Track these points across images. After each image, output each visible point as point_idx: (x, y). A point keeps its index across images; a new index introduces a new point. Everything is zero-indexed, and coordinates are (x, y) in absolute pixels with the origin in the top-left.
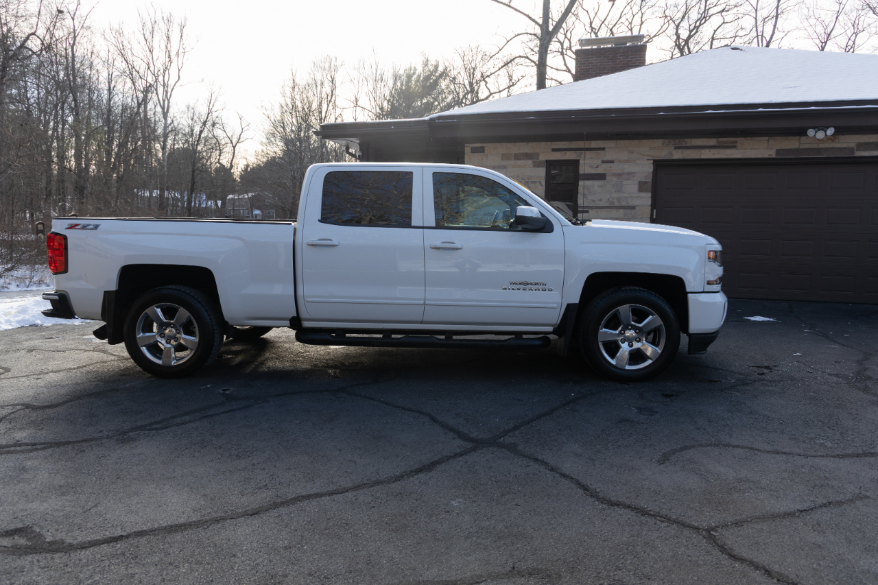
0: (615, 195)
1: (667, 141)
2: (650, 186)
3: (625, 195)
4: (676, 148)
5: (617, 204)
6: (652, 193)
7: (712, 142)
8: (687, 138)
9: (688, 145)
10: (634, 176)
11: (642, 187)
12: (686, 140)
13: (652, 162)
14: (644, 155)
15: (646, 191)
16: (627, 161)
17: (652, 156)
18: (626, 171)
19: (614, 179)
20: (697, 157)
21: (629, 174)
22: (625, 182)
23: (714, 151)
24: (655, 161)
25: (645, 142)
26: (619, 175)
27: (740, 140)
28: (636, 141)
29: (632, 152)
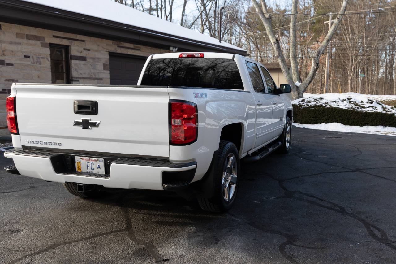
0: (92, 71)
1: (114, 42)
2: (108, 66)
3: (98, 71)
4: (118, 47)
5: (94, 76)
6: (110, 71)
7: (131, 46)
8: (122, 42)
9: (123, 46)
10: (101, 60)
11: (105, 68)
12: (122, 43)
13: (108, 53)
14: (104, 48)
15: (107, 70)
16: (97, 51)
17: (108, 50)
18: (97, 56)
19: (91, 61)
20: (127, 53)
21: (98, 58)
22: (97, 63)
23: (133, 51)
24: (109, 52)
25: (104, 40)
26: (93, 59)
27: (142, 47)
28: (100, 39)
29: (99, 46)
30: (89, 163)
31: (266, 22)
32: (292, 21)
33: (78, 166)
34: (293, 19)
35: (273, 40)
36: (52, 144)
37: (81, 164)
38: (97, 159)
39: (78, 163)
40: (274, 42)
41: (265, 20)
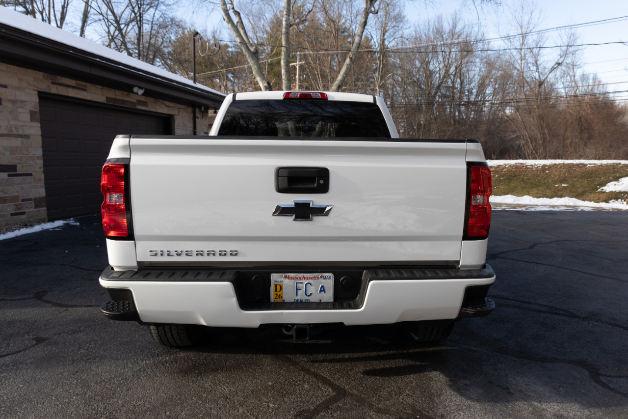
0: (12, 123)
1: (46, 75)
2: (38, 115)
3: (21, 123)
4: (53, 83)
5: (15, 132)
6: (41, 123)
7: (73, 82)
8: (59, 75)
9: (60, 82)
10: (26, 105)
11: (32, 119)
12: (58, 77)
13: (37, 92)
14: (30, 85)
15: (36, 121)
16: (18, 88)
17: (37, 88)
18: (18, 98)
19: (10, 105)
20: (66, 94)
21: (22, 102)
22: (20, 110)
23: (76, 91)
24: (39, 92)
25: (30, 71)
26: (14, 102)
27: (88, 85)
28: (23, 69)
29: (21, 80)
30: (302, 283)
31: (252, 58)
32: (284, 59)
33: (276, 291)
34: (285, 56)
35: (263, 84)
36: (214, 255)
37: (283, 287)
38: (319, 275)
39: (276, 285)
40: (265, 87)
41: (250, 55)
